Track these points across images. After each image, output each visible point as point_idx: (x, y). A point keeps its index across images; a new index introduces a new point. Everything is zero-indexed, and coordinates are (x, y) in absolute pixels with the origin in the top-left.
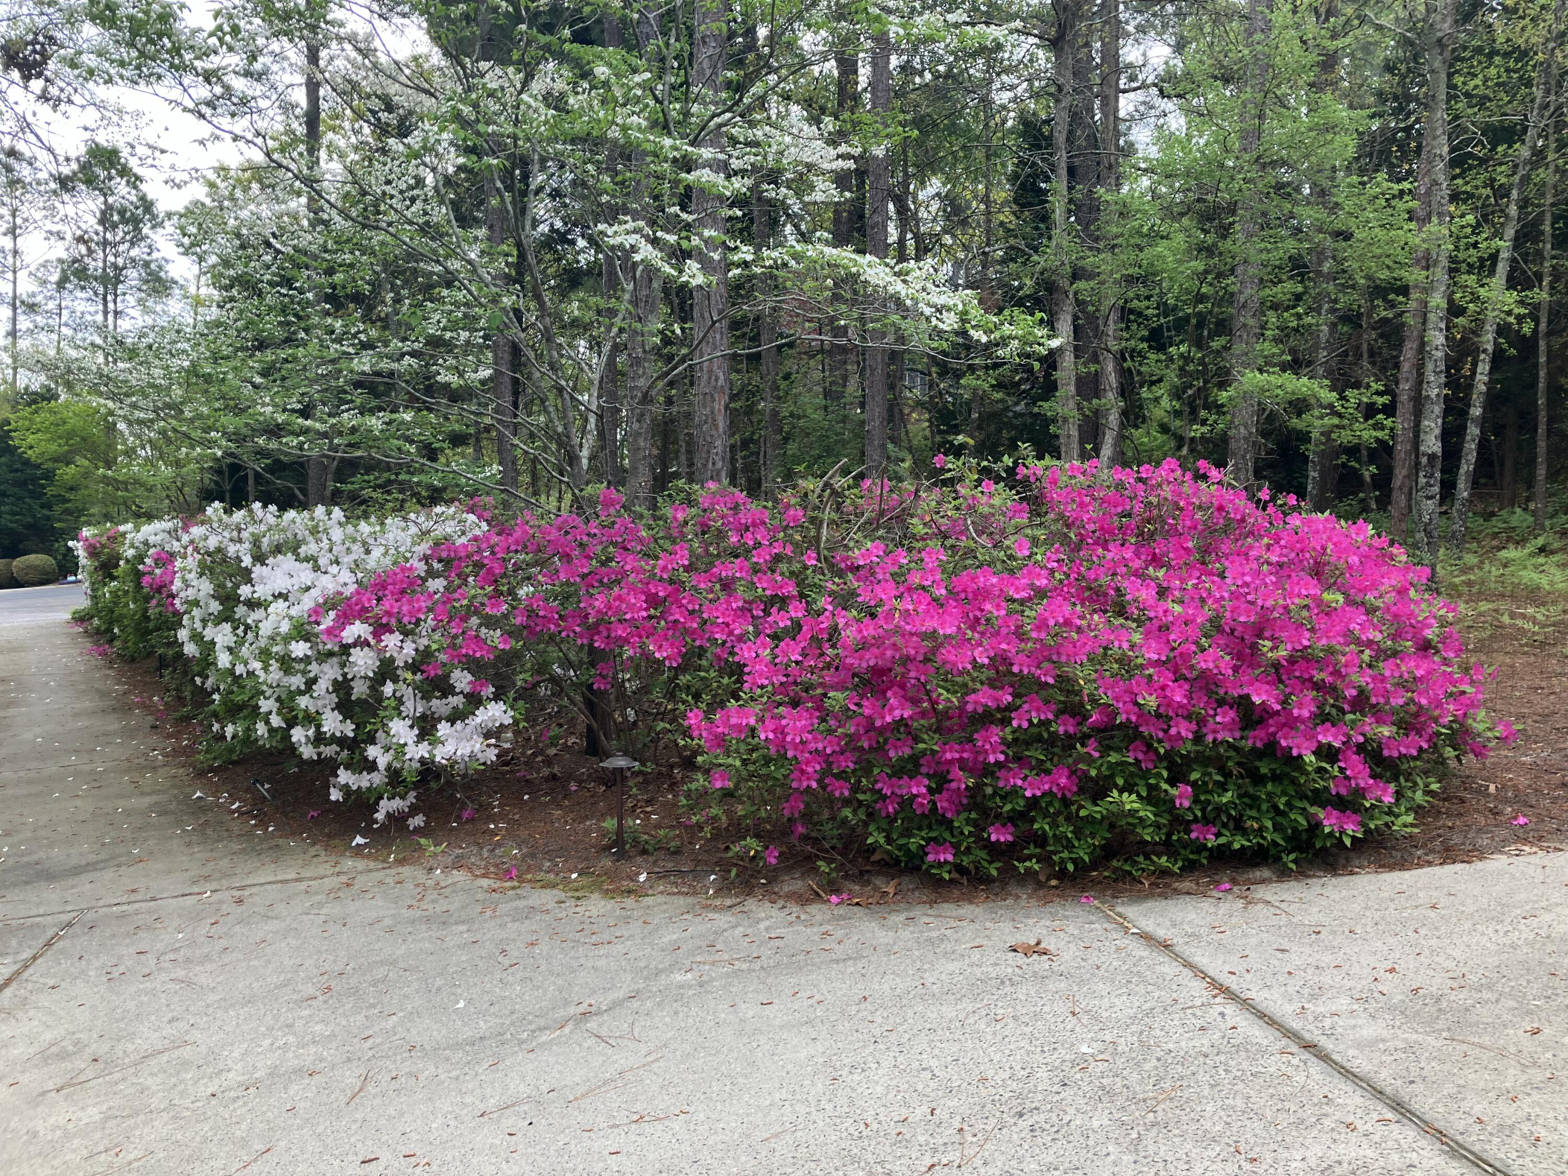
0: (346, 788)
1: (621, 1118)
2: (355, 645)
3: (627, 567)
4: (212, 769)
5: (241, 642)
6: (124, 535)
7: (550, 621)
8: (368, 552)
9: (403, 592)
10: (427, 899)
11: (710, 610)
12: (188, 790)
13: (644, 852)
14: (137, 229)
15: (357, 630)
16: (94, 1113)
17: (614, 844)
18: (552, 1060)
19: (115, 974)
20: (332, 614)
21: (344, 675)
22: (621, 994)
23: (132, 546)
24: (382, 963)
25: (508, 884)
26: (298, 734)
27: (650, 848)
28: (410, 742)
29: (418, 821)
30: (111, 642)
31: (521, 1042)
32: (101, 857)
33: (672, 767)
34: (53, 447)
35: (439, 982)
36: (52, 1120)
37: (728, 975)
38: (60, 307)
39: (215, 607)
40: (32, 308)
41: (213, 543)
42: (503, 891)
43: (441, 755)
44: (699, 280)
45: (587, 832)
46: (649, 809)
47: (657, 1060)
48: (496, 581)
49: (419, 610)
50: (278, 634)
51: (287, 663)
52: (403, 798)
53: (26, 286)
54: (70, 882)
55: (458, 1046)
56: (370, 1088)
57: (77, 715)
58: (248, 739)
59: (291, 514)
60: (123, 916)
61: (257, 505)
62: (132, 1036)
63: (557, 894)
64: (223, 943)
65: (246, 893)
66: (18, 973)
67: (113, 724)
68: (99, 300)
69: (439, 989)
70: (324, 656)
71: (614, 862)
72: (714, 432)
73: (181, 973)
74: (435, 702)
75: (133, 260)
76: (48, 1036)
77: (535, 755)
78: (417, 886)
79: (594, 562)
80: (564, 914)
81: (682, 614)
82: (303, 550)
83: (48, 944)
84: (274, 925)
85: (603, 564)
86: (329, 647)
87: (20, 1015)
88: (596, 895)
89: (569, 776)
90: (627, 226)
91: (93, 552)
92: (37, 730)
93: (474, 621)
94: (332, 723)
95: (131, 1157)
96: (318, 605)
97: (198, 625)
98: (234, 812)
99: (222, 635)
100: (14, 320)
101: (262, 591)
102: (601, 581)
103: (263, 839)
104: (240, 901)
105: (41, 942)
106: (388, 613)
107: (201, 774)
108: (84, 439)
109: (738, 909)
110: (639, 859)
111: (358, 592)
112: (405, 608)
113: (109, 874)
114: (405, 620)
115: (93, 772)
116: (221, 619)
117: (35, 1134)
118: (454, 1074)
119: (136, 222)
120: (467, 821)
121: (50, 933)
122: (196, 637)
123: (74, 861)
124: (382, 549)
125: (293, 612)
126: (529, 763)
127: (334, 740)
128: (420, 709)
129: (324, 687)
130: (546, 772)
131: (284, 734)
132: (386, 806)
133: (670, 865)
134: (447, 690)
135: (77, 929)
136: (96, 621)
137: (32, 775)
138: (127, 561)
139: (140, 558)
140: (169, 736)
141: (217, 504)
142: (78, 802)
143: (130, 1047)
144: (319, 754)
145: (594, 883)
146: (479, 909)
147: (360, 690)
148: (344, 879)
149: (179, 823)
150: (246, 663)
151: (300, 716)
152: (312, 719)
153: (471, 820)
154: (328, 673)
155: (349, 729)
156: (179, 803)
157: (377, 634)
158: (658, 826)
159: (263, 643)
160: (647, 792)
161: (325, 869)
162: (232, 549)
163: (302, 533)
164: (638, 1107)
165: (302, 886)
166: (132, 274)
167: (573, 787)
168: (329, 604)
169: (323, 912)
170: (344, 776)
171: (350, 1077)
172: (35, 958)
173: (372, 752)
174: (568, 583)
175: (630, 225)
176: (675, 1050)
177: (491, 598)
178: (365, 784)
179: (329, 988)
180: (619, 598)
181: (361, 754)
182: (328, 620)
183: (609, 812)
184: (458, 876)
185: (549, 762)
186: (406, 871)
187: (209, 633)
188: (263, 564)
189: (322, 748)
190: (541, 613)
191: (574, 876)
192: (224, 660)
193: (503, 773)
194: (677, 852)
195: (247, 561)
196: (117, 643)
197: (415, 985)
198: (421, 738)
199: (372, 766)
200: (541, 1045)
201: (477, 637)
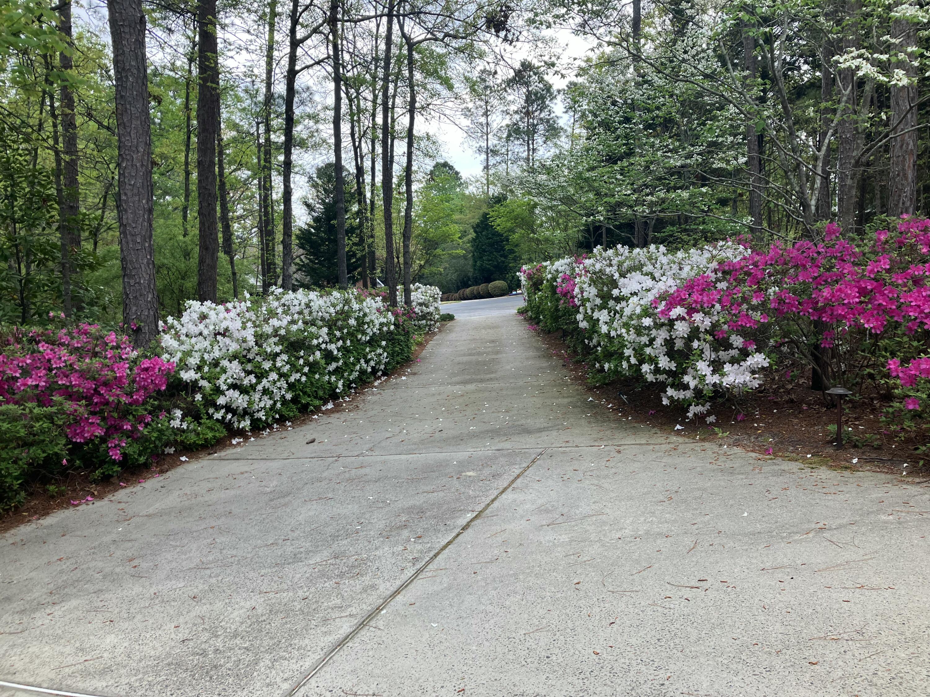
0: (671, 398)
1: (849, 584)
2: (677, 320)
3: (845, 271)
4: (595, 387)
5: (612, 321)
6: (546, 267)
7: (792, 306)
8: (681, 269)
9: (703, 290)
10: (720, 460)
11: (906, 297)
12: (585, 397)
13: (855, 446)
14: (543, 102)
15: (678, 311)
16: (565, 538)
17: (836, 440)
18: (802, 549)
19: (565, 478)
20: (664, 303)
21: (671, 336)
22: (845, 521)
23: (550, 273)
24: (699, 489)
25: (768, 457)
26: (645, 368)
27: (860, 445)
28: (708, 374)
29: (711, 419)
30: (538, 323)
31: (782, 538)
32: (550, 425)
33: (872, 399)
34: (509, 224)
35: (731, 502)
36: (547, 538)
37: (918, 520)
38: (508, 151)
39: (598, 301)
40: (495, 153)
41: (598, 266)
42: (765, 460)
43: (727, 381)
44: (905, 81)
45: (816, 432)
46: (857, 423)
47: (871, 559)
48: (759, 282)
49: (713, 300)
50: (635, 314)
51: (639, 329)
52: (703, 406)
53: (493, 141)
54: (538, 435)
55: (745, 535)
56: (698, 547)
57: (527, 359)
58: (616, 372)
59: (637, 250)
60: (564, 452)
61: (619, 246)
62: (578, 507)
63: (799, 465)
64: (614, 470)
65: (622, 448)
66: (522, 473)
67: (544, 363)
68: (526, 144)
69: (732, 505)
70: (658, 326)
71: (835, 450)
72: (904, 182)
73: (596, 482)
74: (721, 353)
75: (541, 119)
76: (540, 502)
77: (779, 388)
78: (714, 453)
79: (822, 269)
80: (804, 476)
81: (884, 300)
82: (645, 269)
83: (533, 462)
84: (637, 465)
85: (829, 270)
86: (662, 321)
87: (526, 491)
88: (824, 468)
89: (802, 401)
90: (853, 54)
91: (530, 277)
92: (512, 365)
93: (745, 306)
94: (664, 362)
95: (585, 559)
96: (656, 298)
97: (589, 311)
98: (609, 409)
99: (603, 316)
100: (487, 160)
101: (625, 292)
102: (826, 281)
103: (626, 424)
104: (619, 452)
105: (530, 460)
106: (696, 302)
107: (590, 389)
108: (522, 219)
109: (925, 484)
110: (852, 450)
111: (678, 291)
112: (705, 299)
113: (554, 433)
114: (705, 305)
115: (539, 385)
116: (602, 307)
117: (541, 543)
118: (745, 548)
119: (543, 98)
120: (740, 421)
121: (533, 457)
122: (588, 318)
123: (538, 426)
124: (689, 267)
125: (642, 302)
126: (775, 392)
127: (665, 372)
128: (713, 356)
129: (659, 343)
130: (786, 398)
131: (637, 368)
132: (693, 410)
133: (874, 456)
134: (728, 346)
135: (544, 456)
136: (530, 313)
137: (512, 385)
138: (548, 281)
139: (554, 279)
140: (571, 370)
141: (599, 247)
142: (535, 399)
143: (578, 512)
144: (656, 379)
145: (822, 461)
146: (751, 468)
147: (679, 344)
148: (672, 446)
149: (583, 412)
150: (616, 330)
151: (647, 358)
152: (653, 360)
153: (743, 421)
154: (662, 335)
155: (673, 366)
156: (582, 402)
157: (690, 313)
158: (864, 432)
159: (625, 319)
160: (855, 413)
161: (662, 440)
162: (608, 270)
163: (643, 259)
164: (860, 580)
165: (651, 447)
166: (541, 127)
167: (805, 407)
168: (662, 297)
169: (663, 460)
170: (670, 392)
171: (688, 541)
172: (528, 467)
173: (687, 379)
174: (804, 283)
175: (855, 53)
176: (883, 556)
177: (755, 292)
178: (682, 397)
179: (671, 498)
180: (840, 290)
181: (679, 380)
182: (662, 306)
183: (831, 422)
184: (737, 450)
185: (788, 392)
186: (707, 445)
187: (596, 315)
188: (625, 277)
189: (658, 376)
190: (787, 301)
191: (809, 456)
192: (604, 329)
193: (760, 397)
194: (879, 448)
195: (617, 275)
196: (541, 324)
197: (718, 502)
198: (714, 372)
199: (686, 387)
200: (795, 541)
201: (747, 315)
